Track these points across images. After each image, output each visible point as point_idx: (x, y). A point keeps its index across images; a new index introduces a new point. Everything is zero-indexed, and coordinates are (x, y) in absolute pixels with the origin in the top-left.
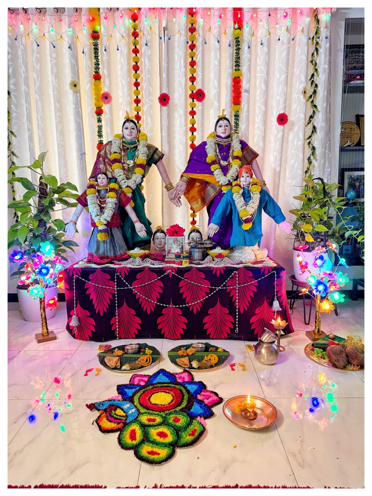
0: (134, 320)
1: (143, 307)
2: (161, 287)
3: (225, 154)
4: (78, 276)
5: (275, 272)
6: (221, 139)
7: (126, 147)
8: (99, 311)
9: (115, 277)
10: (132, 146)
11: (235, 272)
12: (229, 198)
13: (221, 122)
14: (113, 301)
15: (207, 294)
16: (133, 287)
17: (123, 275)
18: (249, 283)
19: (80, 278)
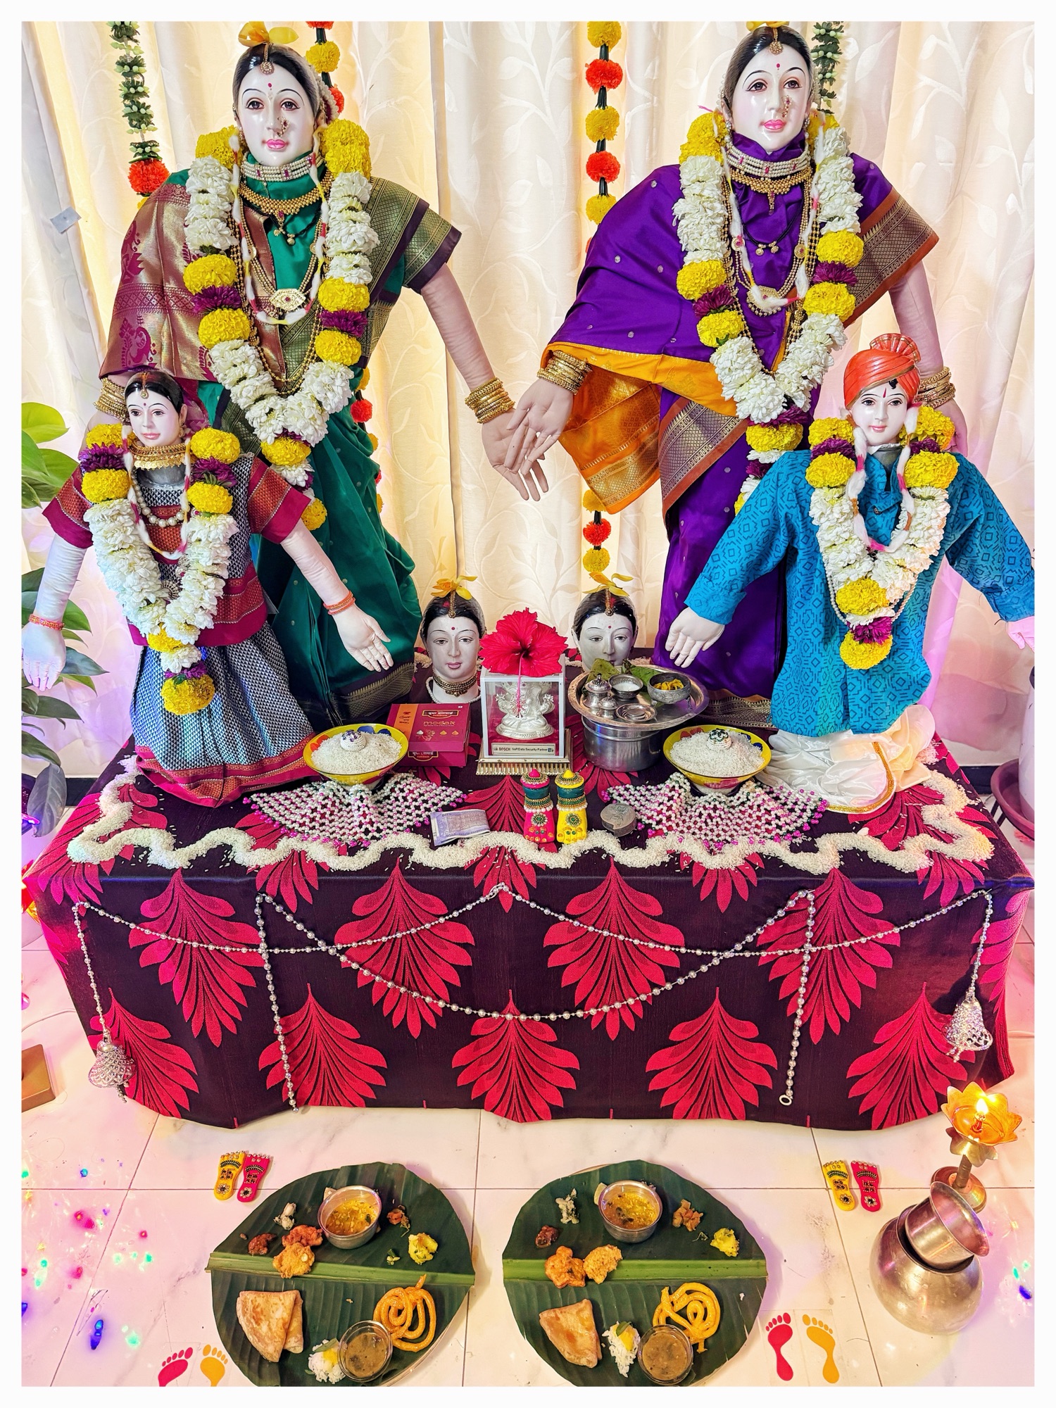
0: (354, 1055)
1: (391, 1014)
2: (465, 946)
3: (774, 249)
4: (92, 903)
5: (988, 897)
6: (758, 162)
7: (258, 210)
8: (203, 1031)
9: (257, 911)
10: (291, 207)
11: (801, 894)
12: (787, 506)
13: (762, 61)
14: (256, 995)
15: (671, 974)
16: (339, 947)
17: (293, 904)
18: (863, 940)
19: (101, 913)
